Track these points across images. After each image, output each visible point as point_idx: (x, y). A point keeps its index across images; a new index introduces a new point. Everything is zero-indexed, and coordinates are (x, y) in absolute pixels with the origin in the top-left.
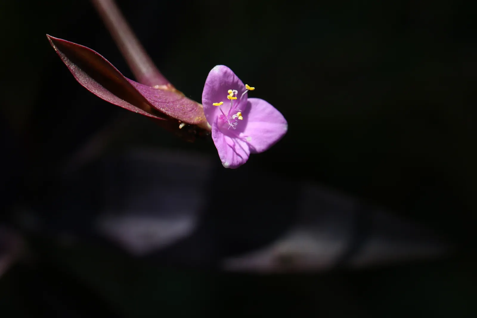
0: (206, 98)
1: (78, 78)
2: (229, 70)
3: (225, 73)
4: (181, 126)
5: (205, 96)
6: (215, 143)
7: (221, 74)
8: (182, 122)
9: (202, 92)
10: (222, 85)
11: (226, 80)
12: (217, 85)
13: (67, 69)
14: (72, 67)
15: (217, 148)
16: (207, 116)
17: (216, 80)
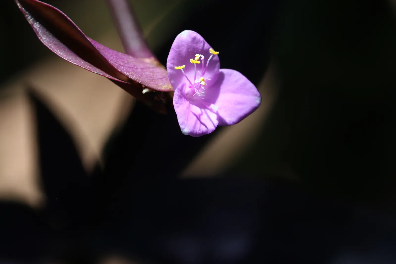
0: (172, 62)
1: (41, 37)
2: (199, 36)
3: (194, 39)
4: (145, 91)
5: (170, 60)
6: (175, 108)
7: (189, 39)
8: (146, 87)
9: (168, 56)
10: (189, 51)
11: (195, 45)
12: (184, 51)
13: (30, 27)
14: (37, 26)
15: (177, 113)
16: (173, 82)
17: (183, 45)
